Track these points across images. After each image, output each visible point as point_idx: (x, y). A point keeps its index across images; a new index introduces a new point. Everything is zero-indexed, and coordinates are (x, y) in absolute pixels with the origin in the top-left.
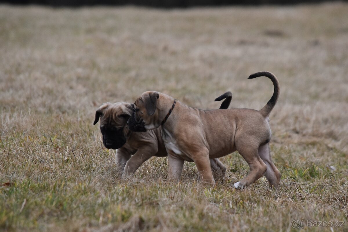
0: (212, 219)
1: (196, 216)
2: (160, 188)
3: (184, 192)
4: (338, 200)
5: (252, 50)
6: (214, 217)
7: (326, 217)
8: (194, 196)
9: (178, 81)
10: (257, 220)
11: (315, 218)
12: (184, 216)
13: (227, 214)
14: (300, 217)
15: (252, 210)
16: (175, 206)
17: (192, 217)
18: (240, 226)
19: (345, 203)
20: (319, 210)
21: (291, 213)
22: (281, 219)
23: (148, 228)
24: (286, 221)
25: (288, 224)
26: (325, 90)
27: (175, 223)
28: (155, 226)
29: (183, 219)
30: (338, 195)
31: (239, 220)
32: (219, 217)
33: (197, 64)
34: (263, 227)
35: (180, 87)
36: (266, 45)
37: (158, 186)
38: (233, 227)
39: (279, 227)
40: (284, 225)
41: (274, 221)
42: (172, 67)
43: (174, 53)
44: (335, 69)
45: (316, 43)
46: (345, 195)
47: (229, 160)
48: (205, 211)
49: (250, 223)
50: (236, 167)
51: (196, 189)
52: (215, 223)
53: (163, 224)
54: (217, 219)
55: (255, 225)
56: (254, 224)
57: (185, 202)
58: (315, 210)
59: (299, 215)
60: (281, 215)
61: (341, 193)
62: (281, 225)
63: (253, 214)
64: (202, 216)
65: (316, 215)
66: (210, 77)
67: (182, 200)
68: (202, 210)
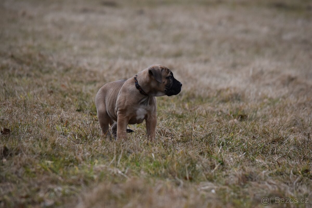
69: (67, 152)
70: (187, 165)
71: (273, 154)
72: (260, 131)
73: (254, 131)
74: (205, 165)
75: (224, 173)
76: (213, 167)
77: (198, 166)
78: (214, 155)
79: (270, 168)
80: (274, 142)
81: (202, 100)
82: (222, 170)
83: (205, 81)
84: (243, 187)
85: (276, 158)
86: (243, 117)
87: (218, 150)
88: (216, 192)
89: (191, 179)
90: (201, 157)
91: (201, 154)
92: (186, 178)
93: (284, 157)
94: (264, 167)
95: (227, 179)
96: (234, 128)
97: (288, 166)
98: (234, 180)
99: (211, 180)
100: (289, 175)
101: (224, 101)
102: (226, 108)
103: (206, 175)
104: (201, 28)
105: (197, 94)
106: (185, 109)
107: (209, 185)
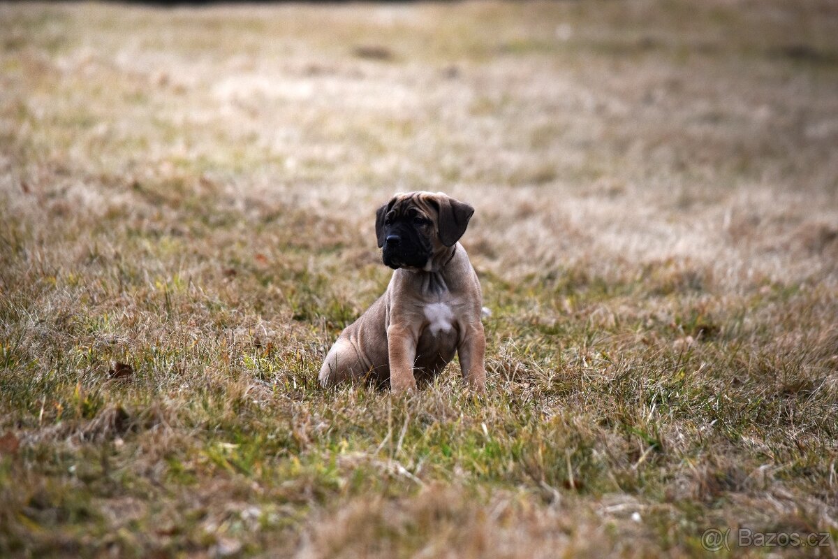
0: (259, 411)
1: (227, 405)
2: (156, 352)
3: (205, 359)
4: (495, 371)
5: (331, 85)
6: (263, 407)
7: (474, 403)
8: (224, 367)
9: (189, 145)
10: (344, 411)
11: (454, 407)
12: (205, 406)
13: (288, 401)
14: (426, 405)
15: (335, 393)
16: (187, 386)
17: (220, 407)
18: (313, 423)
19: (508, 377)
20: (460, 391)
21: (409, 398)
22: (390, 410)
23: (134, 429)
24: (399, 412)
25: (403, 419)
26: (470, 162)
27: (187, 419)
28: (148, 426)
29: (203, 411)
30: (496, 362)
31: (311, 412)
32: (272, 407)
33: (227, 111)
34: (355, 425)
35: (193, 155)
36: (358, 75)
37: (154, 348)
38: (299, 426)
39: (387, 424)
40: (395, 420)
41: (377, 412)
42: (177, 118)
43: (181, 91)
44: (489, 122)
45: (452, 74)
46: (508, 361)
47: (291, 298)
48: (245, 395)
49: (332, 419)
50: (304, 310)
51: (229, 354)
52: (265, 419)
53: (164, 422)
54: (270, 410)
55: (342, 421)
56: (337, 420)
57: (206, 379)
58: (453, 391)
59: (423, 402)
60: (390, 403)
61: (500, 358)
62: (390, 420)
63: (336, 400)
64: (239, 405)
65: (455, 400)
66: (252, 138)
67: (199, 375)
68: (240, 394)
69: (272, 420)
70: (569, 453)
71: (785, 422)
72: (751, 366)
73: (737, 365)
74: (616, 452)
75: (663, 471)
76: (634, 455)
77: (597, 455)
78: (637, 427)
79: (779, 458)
80: (786, 392)
81: (605, 289)
82: (659, 464)
83: (612, 241)
84: (711, 506)
85: (793, 433)
86: (708, 332)
87: (647, 414)
88: (643, 518)
89: (580, 487)
90: (605, 432)
91: (604, 423)
92: (567, 485)
93: (812, 430)
94: (763, 456)
95: (670, 486)
96: (686, 358)
97: (824, 453)
98: (687, 489)
99: (629, 488)
100: (826, 475)
101: (662, 292)
102: (665, 309)
103: (618, 477)
104: (600, 110)
105: (592, 274)
106: (564, 313)
107: (624, 502)
